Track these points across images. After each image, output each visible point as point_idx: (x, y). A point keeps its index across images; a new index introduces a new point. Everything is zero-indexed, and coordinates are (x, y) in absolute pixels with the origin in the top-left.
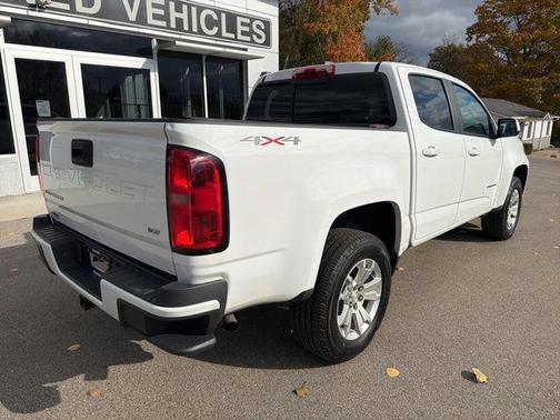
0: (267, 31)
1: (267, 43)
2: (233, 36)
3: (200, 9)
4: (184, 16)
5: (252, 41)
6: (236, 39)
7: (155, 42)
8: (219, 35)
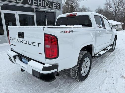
2: (52, 7)
3: (45, 1)
4: (41, 3)
7: (35, 9)
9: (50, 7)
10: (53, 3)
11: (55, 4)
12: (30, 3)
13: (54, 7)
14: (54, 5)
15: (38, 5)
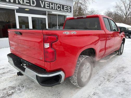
0: (71, 9)
1: (71, 12)
2: (63, 10)
3: (57, 4)
4: (53, 6)
5: (67, 11)
6: (64, 11)
7: (47, 12)
8: (60, 10)
9: (62, 10)
10: (65, 6)
11: (67, 7)
12: (42, 6)
13: (65, 10)
14: (65, 8)
15: (50, 8)
